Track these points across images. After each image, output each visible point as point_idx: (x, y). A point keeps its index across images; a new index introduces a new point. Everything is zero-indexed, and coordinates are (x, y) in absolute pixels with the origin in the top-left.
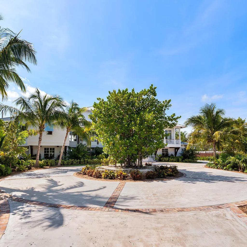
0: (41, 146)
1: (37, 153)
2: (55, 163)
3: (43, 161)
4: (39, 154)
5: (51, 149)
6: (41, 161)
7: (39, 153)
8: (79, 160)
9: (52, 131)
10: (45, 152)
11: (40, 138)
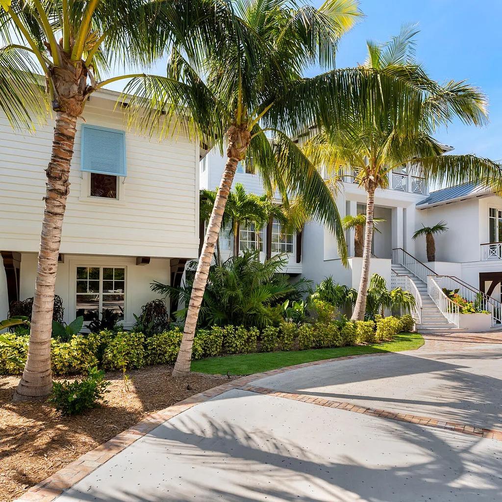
0: (61, 258)
1: (39, 295)
2: (145, 347)
3: (74, 342)
4: (48, 305)
5: (108, 273)
6: (62, 345)
7: (50, 292)
8: (255, 331)
9: (114, 178)
10: (81, 286)
11: (57, 172)
